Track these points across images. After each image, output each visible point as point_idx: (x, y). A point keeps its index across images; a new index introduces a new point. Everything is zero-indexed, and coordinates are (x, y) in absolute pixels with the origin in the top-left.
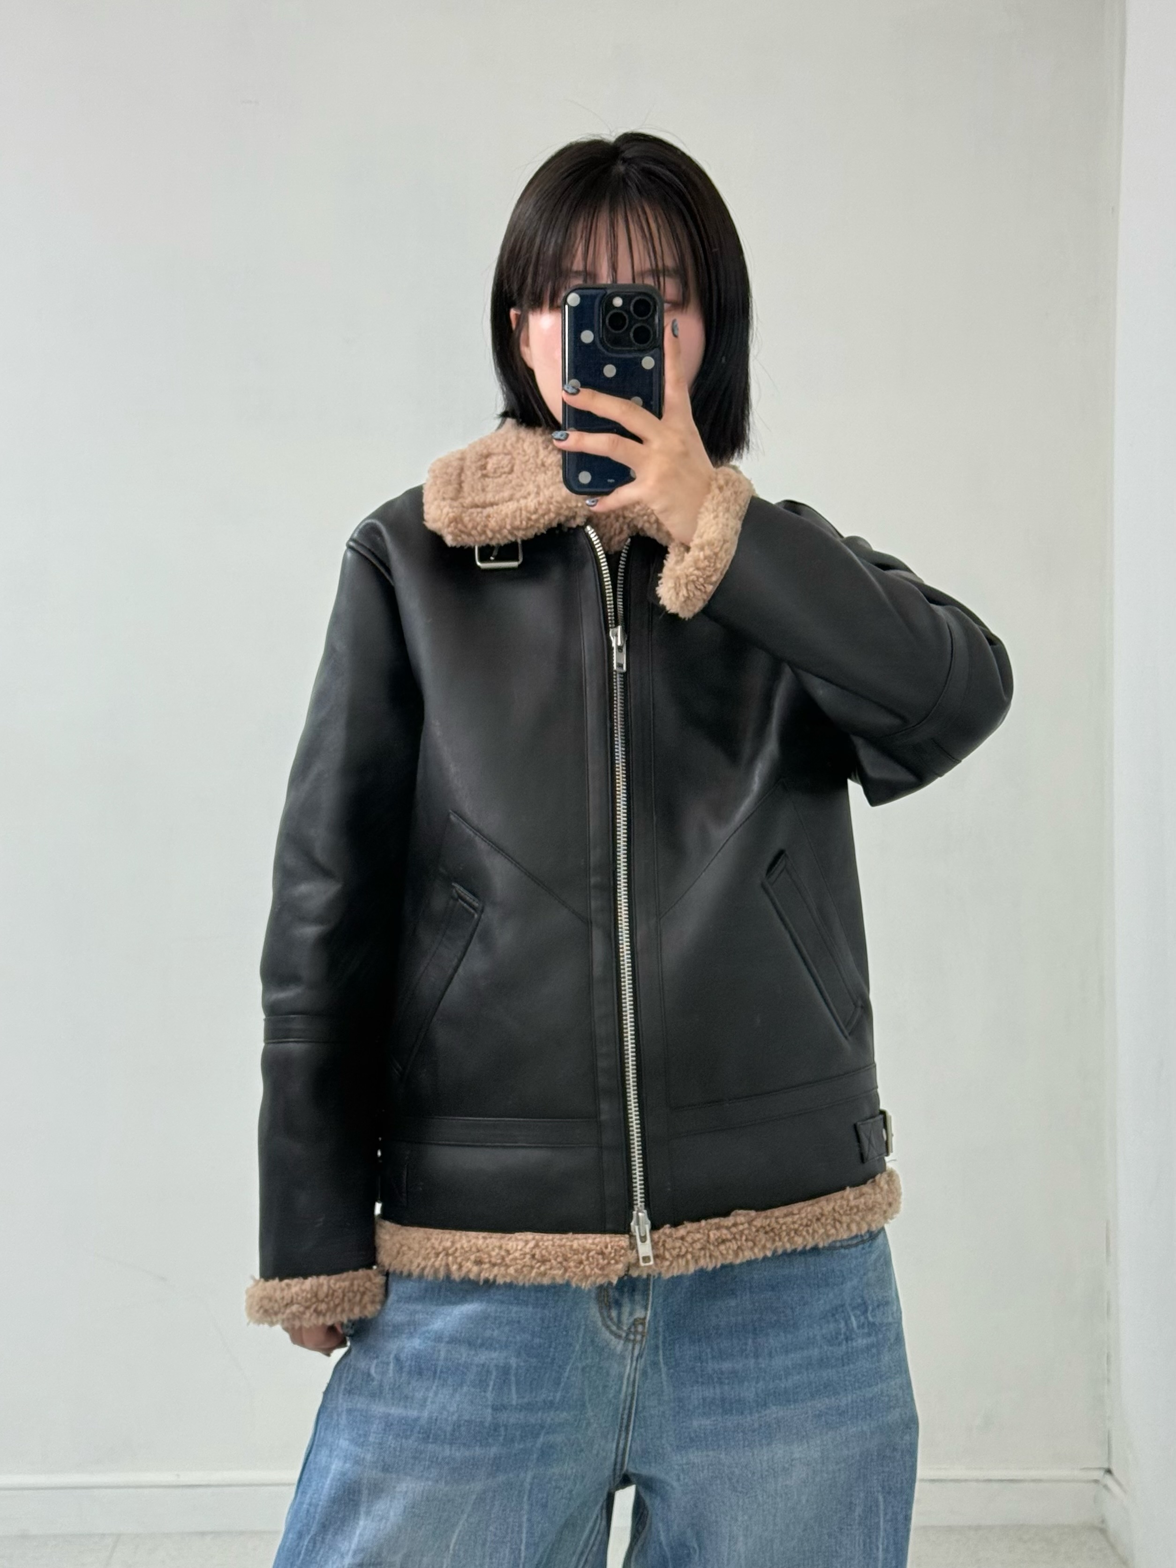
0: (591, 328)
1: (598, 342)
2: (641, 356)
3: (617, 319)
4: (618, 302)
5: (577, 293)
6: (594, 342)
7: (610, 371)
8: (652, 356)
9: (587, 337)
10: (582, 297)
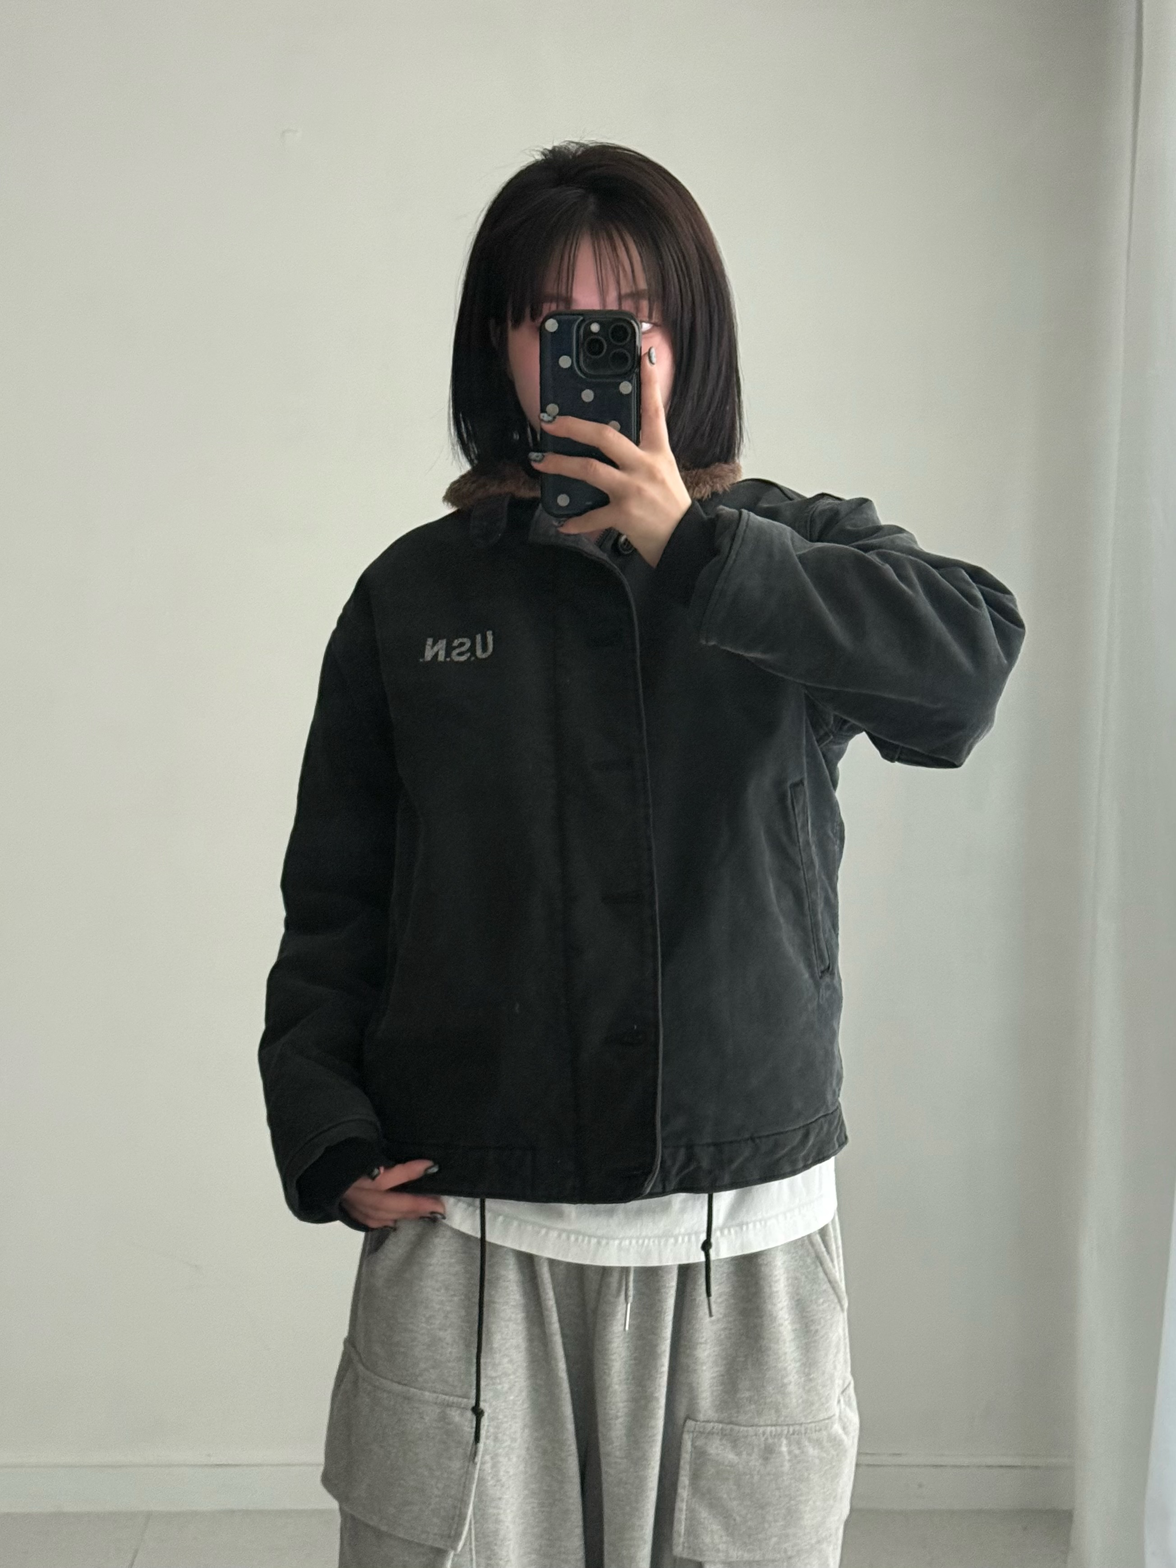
0: (569, 354)
1: (575, 365)
2: (619, 380)
3: (592, 344)
4: (595, 328)
5: (555, 319)
6: (572, 367)
7: (588, 396)
8: (630, 381)
9: (565, 362)
10: (559, 322)
